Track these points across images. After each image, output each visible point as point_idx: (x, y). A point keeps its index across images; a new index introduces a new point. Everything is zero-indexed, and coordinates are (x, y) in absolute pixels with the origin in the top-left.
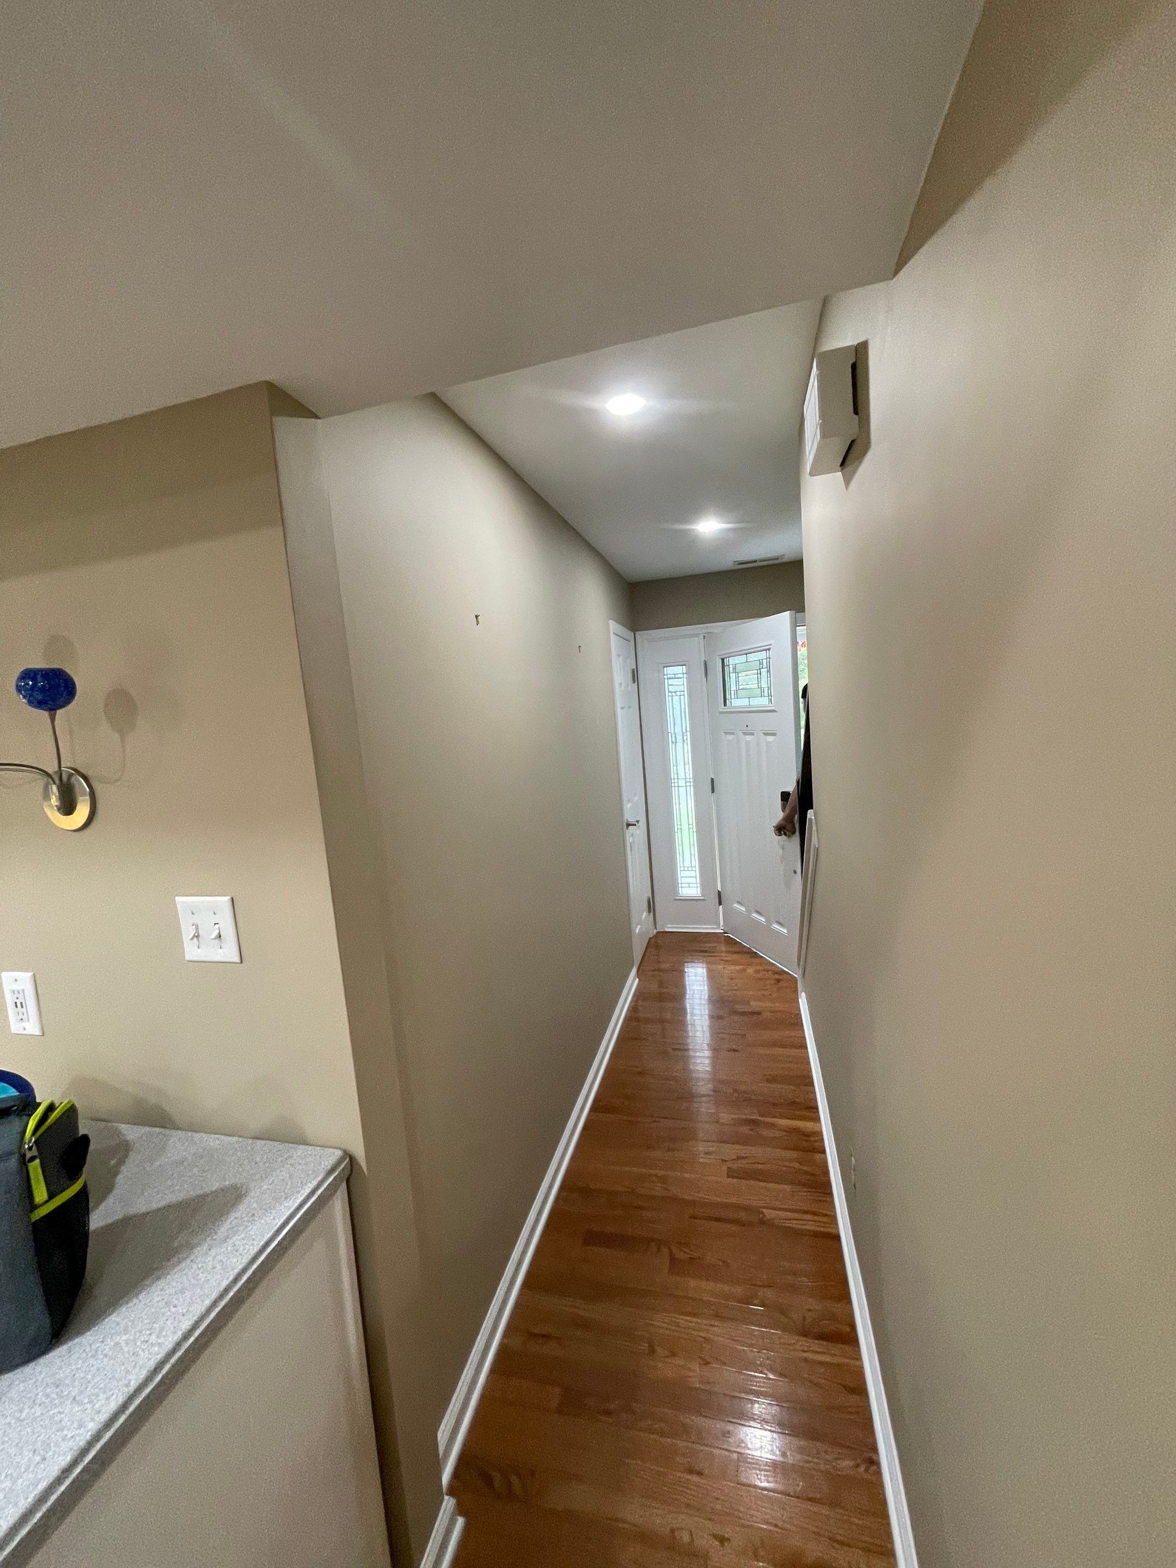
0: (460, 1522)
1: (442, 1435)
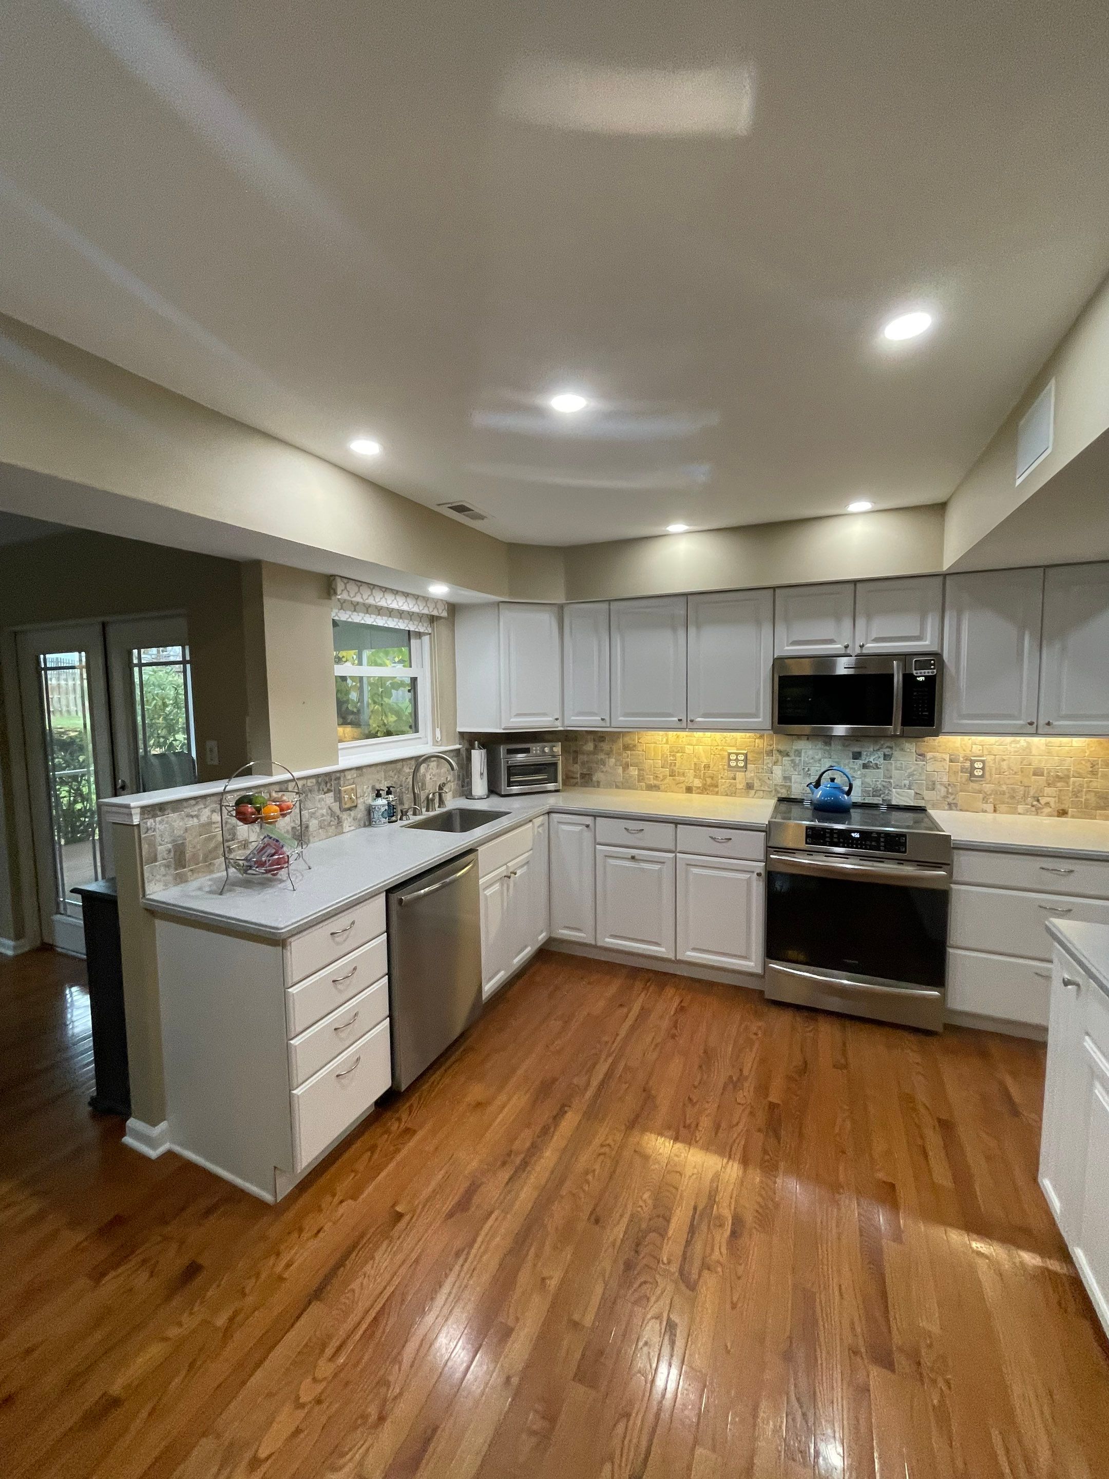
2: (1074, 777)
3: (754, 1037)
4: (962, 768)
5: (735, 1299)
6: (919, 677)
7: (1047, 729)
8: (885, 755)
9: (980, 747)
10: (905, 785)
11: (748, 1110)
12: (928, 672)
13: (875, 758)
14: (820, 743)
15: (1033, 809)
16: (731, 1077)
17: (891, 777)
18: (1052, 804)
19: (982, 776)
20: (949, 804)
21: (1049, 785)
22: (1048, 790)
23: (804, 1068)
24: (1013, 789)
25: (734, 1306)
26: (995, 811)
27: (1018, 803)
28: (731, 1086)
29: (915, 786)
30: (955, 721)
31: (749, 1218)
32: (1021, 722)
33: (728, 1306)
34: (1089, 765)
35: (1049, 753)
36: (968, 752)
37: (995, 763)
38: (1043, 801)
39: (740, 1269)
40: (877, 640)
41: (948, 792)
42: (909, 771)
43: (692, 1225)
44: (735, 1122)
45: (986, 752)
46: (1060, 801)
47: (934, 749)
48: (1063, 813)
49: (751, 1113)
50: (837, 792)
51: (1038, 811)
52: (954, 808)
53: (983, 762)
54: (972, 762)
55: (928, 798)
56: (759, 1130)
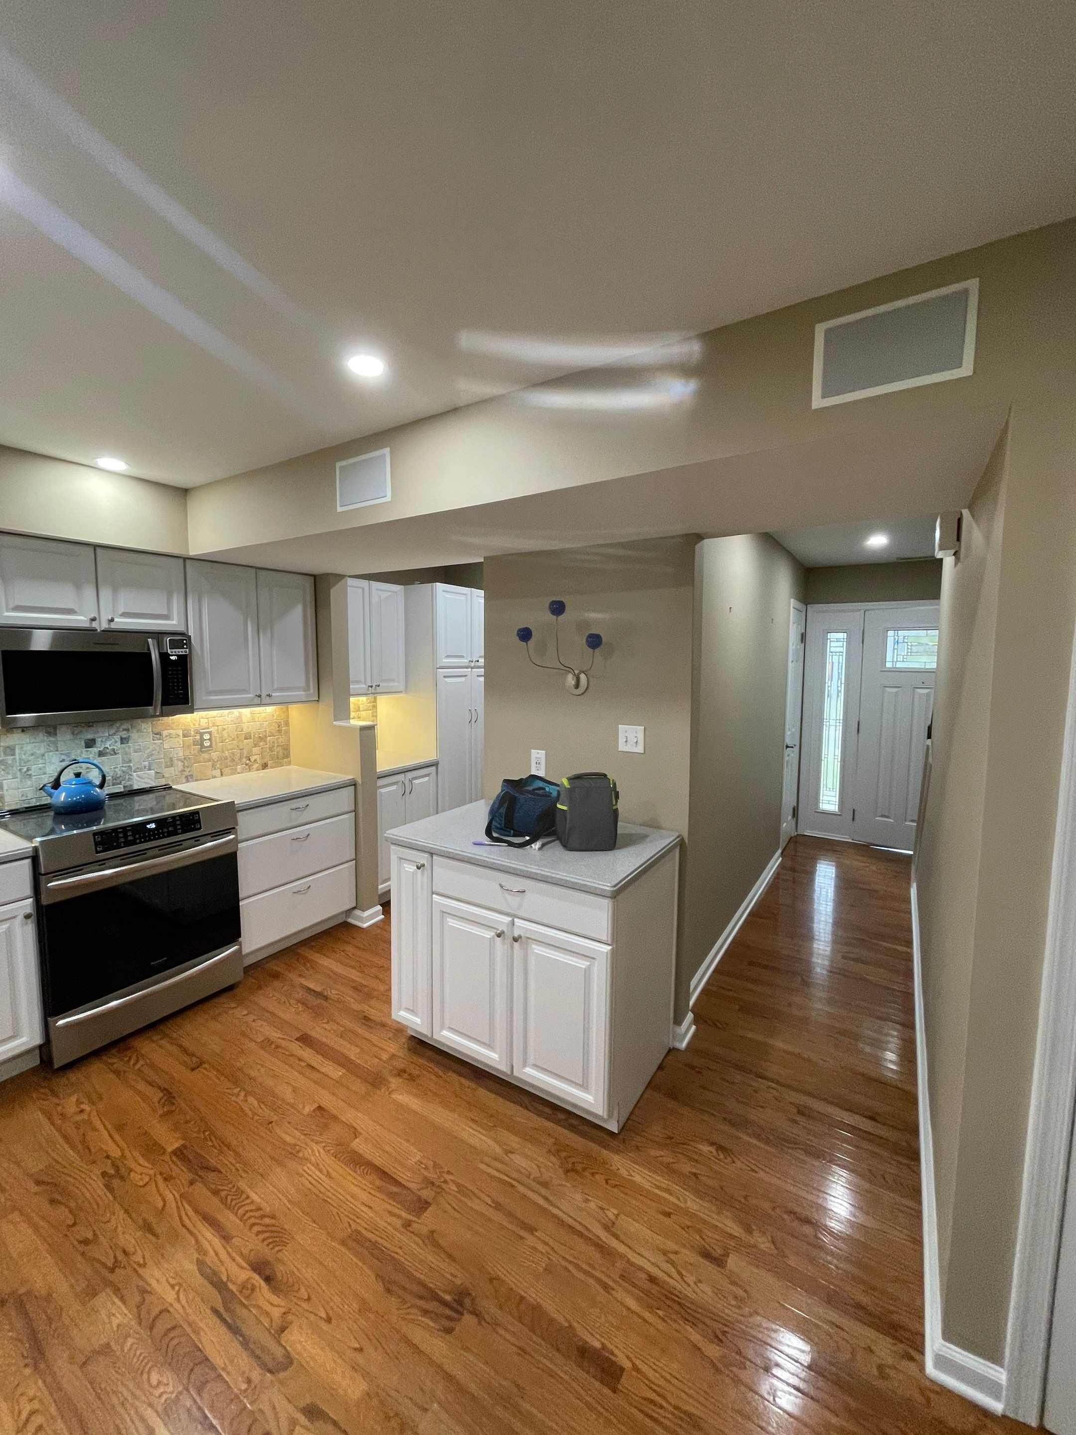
0: (694, 1027)
1: (693, 983)
2: (269, 736)
3: (85, 1116)
4: (194, 742)
5: (324, 1315)
6: (172, 655)
7: (268, 700)
8: (122, 739)
9: (206, 720)
10: (145, 767)
11: (160, 1179)
12: (181, 652)
13: (112, 743)
14: (41, 735)
15: (247, 767)
16: (104, 1174)
17: (130, 761)
18: (258, 761)
19: (211, 746)
20: (186, 777)
21: (255, 745)
22: (255, 750)
23: (169, 1096)
24: (233, 754)
25: (329, 1320)
26: (222, 775)
27: (237, 765)
28: (116, 1182)
29: (155, 766)
30: (204, 698)
31: (266, 1252)
32: (251, 695)
33: (325, 1327)
34: (277, 726)
35: (253, 720)
36: (197, 726)
37: (218, 733)
38: (252, 760)
39: (303, 1293)
40: (125, 615)
41: (184, 766)
42: (148, 751)
43: (229, 1327)
44: (160, 1205)
45: (211, 725)
46: (263, 757)
47: (169, 727)
48: (265, 766)
49: (165, 1179)
50: (86, 787)
51: (249, 768)
52: (190, 780)
53: (210, 733)
54: (202, 735)
55: (170, 776)
56: (192, 1183)
